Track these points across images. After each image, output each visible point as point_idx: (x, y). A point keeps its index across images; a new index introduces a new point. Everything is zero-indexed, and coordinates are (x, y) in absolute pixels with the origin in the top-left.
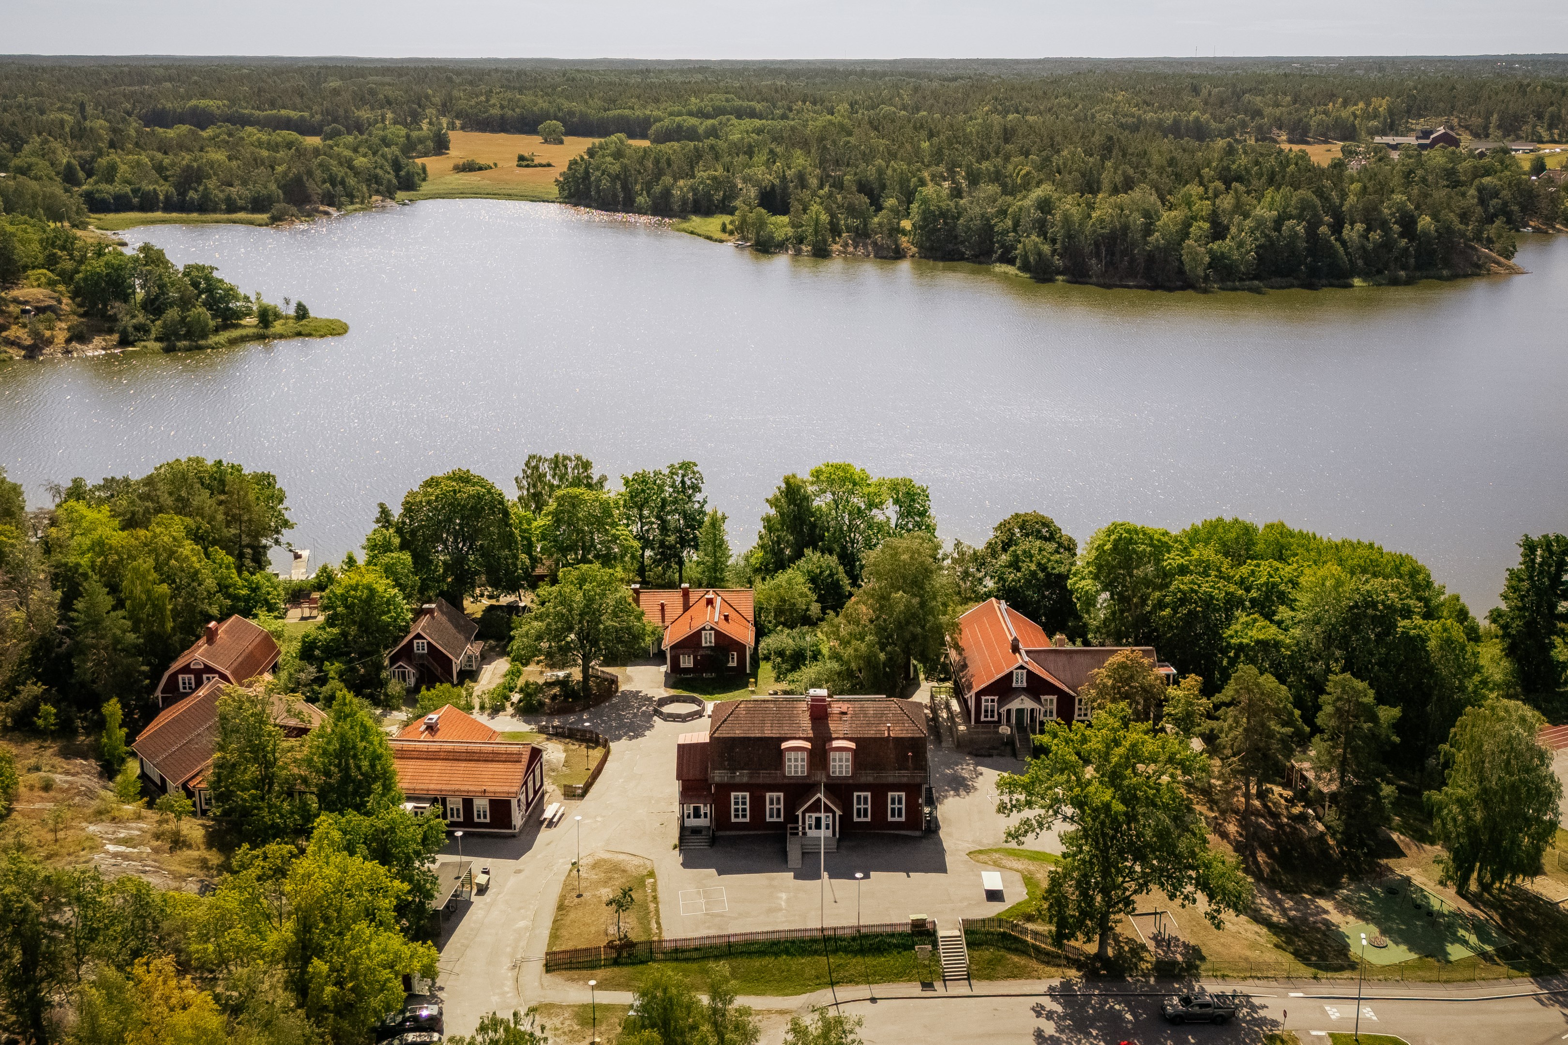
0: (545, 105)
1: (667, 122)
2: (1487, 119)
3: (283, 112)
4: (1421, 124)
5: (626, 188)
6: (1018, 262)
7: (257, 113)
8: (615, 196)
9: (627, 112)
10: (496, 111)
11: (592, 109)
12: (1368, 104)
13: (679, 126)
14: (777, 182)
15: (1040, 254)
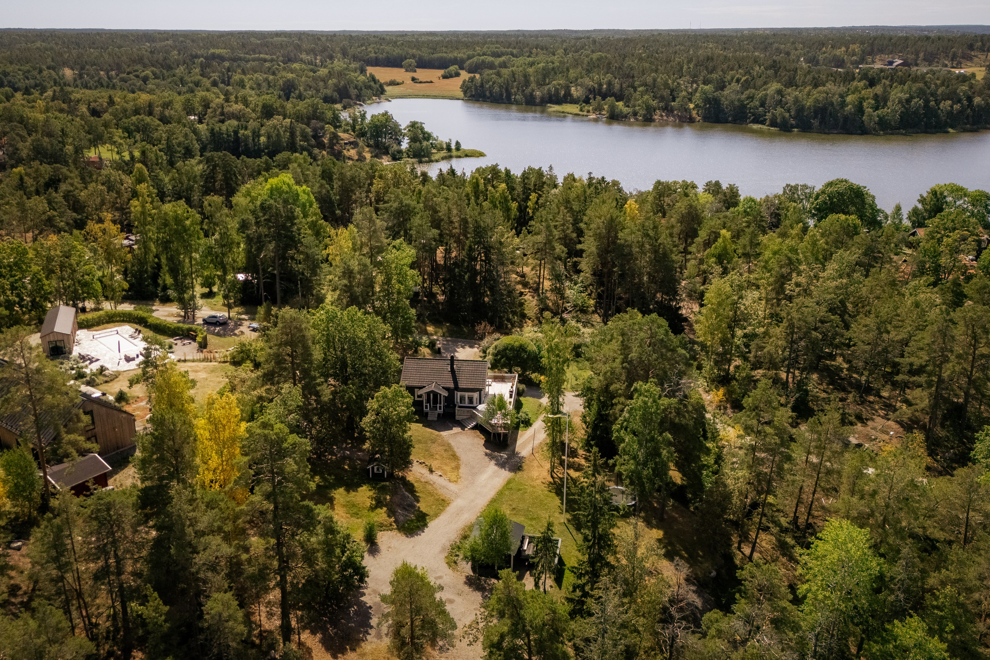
0: (401, 52)
1: (475, 59)
2: (917, 55)
3: (261, 56)
4: (888, 58)
5: (507, 90)
6: (768, 122)
7: (247, 56)
8: (501, 95)
9: (445, 55)
10: (373, 55)
11: (425, 54)
12: (848, 48)
13: (483, 61)
14: (596, 86)
15: (784, 118)
